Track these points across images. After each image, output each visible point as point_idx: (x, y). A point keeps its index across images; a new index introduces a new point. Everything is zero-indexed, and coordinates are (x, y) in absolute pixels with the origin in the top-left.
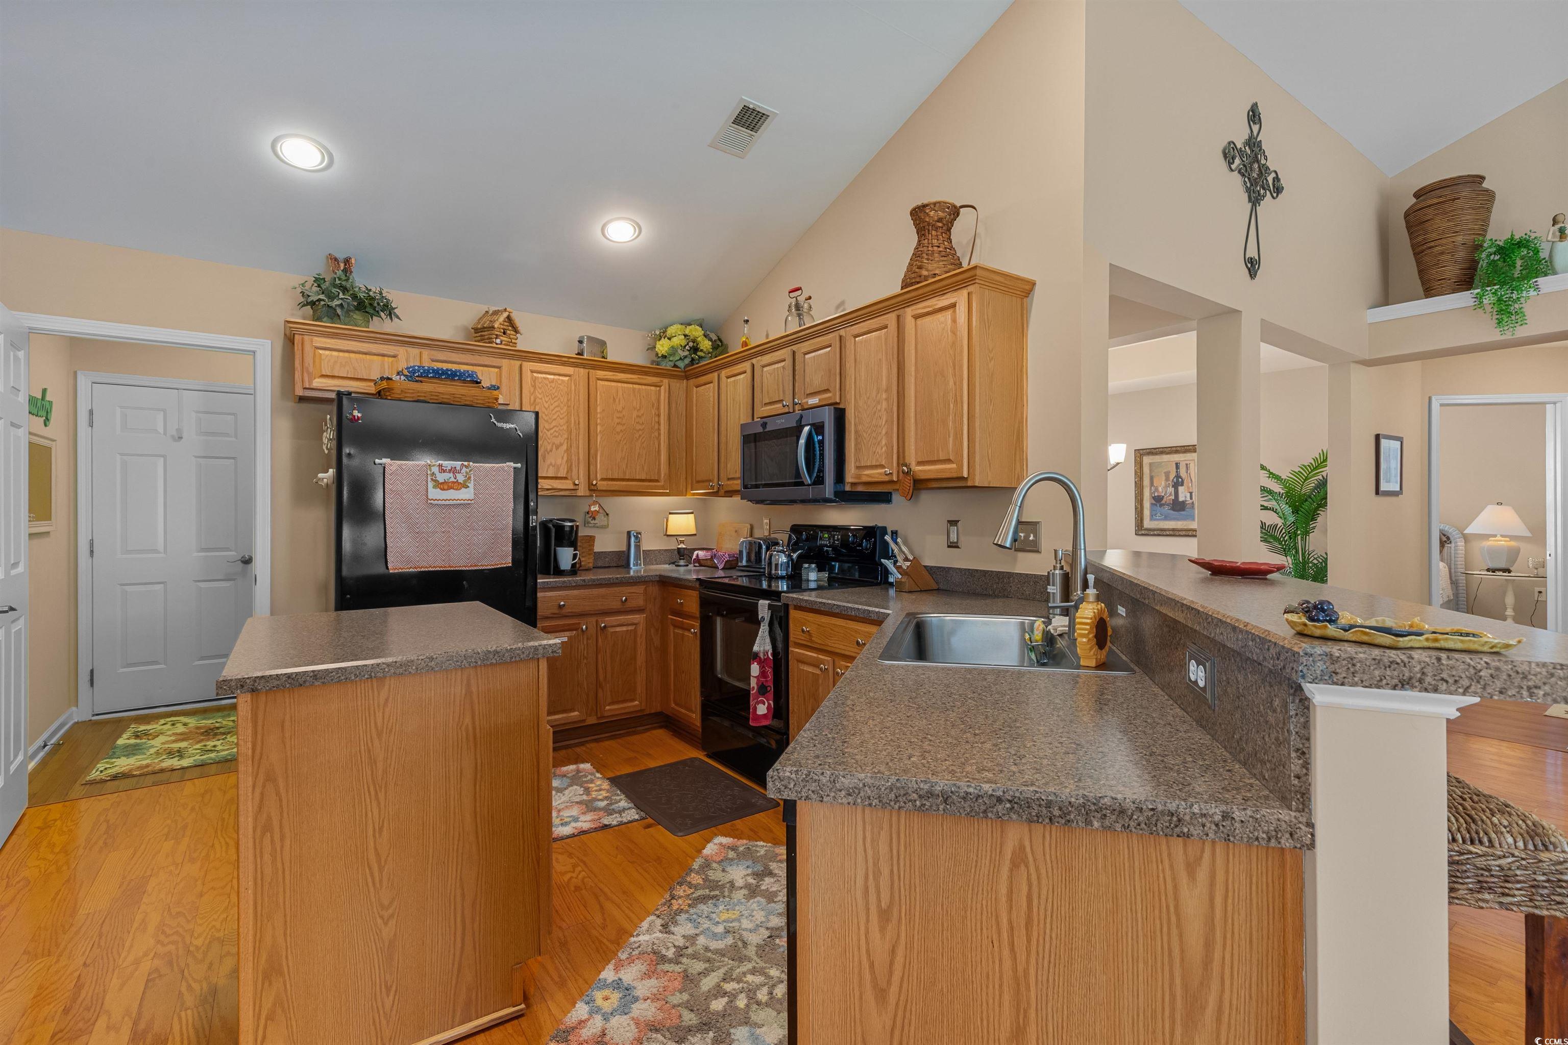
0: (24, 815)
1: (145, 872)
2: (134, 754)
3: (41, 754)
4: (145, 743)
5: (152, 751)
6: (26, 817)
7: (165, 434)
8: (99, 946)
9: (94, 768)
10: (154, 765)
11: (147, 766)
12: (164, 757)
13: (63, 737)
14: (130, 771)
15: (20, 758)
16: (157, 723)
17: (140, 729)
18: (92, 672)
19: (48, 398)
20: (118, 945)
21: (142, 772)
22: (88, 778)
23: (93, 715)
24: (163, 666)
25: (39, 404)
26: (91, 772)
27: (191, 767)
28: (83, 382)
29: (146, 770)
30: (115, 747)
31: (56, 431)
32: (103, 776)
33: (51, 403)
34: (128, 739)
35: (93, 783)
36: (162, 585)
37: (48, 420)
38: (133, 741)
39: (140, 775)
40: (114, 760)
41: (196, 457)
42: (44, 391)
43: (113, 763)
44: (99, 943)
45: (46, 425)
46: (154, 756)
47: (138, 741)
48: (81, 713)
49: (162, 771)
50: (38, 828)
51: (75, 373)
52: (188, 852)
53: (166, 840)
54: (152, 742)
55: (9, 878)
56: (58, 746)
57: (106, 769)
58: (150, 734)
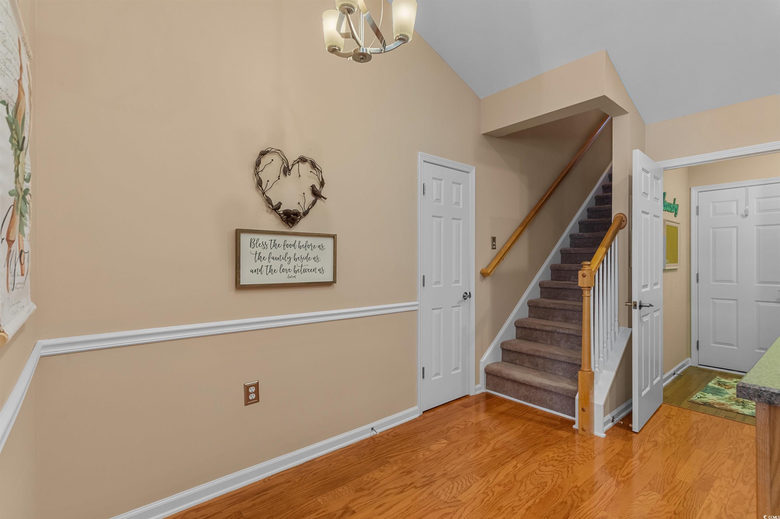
0: (660, 406)
1: (714, 473)
2: (717, 395)
3: (673, 378)
4: (723, 390)
5: (727, 396)
6: (662, 408)
7: (737, 214)
8: (683, 506)
9: (695, 394)
10: (727, 405)
11: (723, 404)
12: (733, 403)
13: (683, 372)
14: (713, 403)
15: (659, 378)
16: (732, 380)
17: (721, 380)
18: (698, 342)
19: (676, 203)
20: (693, 512)
21: (719, 407)
22: (691, 399)
23: (699, 365)
24: (736, 348)
25: (672, 206)
26: (693, 396)
27: (749, 416)
28: (694, 192)
29: (722, 406)
30: (707, 387)
31: (681, 218)
32: (699, 401)
33: (678, 205)
34: (715, 384)
35: (693, 402)
36: (736, 301)
37: (676, 214)
38: (716, 386)
39: (718, 408)
40: (705, 394)
41: (757, 226)
42: (675, 200)
43: (705, 395)
44: (683, 503)
45: (675, 216)
46: (728, 400)
47: (720, 387)
48: (692, 362)
49: (731, 411)
50: (666, 416)
51: (690, 189)
52: (741, 474)
53: (728, 458)
54: (728, 391)
55: (650, 437)
56: (680, 376)
57: (701, 397)
58: (727, 386)
